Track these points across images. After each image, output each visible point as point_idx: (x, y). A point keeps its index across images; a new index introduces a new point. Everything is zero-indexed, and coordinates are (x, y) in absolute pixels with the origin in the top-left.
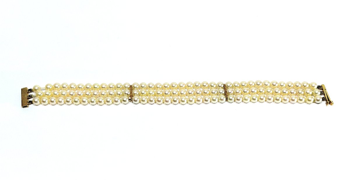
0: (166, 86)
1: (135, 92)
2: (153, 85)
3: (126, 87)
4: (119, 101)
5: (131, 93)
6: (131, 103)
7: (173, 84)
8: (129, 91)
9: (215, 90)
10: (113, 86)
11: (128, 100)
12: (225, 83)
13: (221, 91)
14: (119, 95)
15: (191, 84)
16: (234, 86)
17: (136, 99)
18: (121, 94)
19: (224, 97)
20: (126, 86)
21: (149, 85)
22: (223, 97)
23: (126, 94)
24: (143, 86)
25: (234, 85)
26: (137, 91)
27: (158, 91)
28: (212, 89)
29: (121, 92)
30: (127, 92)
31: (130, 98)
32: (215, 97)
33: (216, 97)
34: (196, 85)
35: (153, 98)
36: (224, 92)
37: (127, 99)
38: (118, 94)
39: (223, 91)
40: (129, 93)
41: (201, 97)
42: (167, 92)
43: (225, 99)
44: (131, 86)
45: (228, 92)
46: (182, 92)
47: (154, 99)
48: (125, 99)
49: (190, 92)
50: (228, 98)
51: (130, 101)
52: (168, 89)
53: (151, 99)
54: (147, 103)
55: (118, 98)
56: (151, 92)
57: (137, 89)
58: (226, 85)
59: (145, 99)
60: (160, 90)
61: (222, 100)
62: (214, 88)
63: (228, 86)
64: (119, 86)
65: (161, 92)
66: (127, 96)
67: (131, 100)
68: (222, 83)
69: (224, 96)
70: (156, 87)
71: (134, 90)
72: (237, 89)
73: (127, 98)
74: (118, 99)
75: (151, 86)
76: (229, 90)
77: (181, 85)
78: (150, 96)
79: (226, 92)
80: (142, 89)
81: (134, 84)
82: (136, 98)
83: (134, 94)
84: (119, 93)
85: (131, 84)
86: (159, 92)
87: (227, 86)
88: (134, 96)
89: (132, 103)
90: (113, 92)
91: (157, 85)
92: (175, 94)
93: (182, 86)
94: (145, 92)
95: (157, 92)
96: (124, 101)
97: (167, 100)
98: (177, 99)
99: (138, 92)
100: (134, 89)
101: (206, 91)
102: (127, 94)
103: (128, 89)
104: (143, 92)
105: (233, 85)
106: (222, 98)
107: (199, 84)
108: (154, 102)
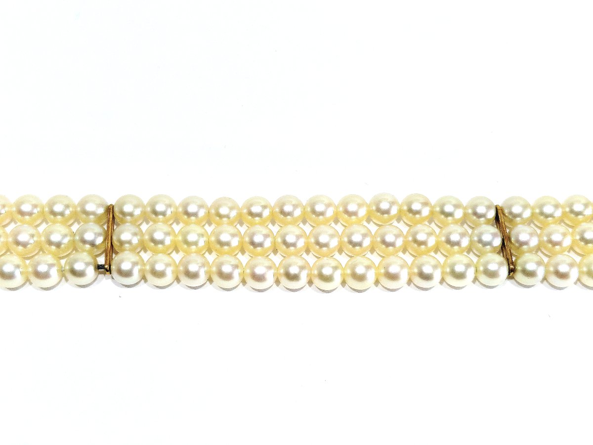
0: (256, 209)
1: (125, 233)
2: (201, 207)
3: (87, 213)
4: (54, 272)
5: (109, 236)
6: (105, 281)
7: (283, 204)
8: (98, 229)
9: (460, 229)
10: (35, 206)
11: (91, 271)
12: (499, 203)
13: (486, 238)
14: (58, 245)
15: (360, 205)
16: (540, 217)
17: (125, 266)
18: (66, 241)
19: (501, 264)
20: (90, 207)
21: (185, 206)
22: (497, 262)
23: (84, 242)
24: (160, 208)
25: (537, 211)
26: (134, 229)
27: (220, 233)
28: (446, 225)
29: (65, 236)
30: (89, 236)
31: (101, 260)
32: (460, 262)
33: (465, 260)
34: (379, 210)
35: (200, 260)
36: (497, 242)
37: (87, 264)
38: (50, 243)
39: (494, 235)
40: (99, 240)
41: (400, 262)
42: (258, 239)
43: (504, 271)
44: (110, 210)
45: (517, 241)
46: (323, 239)
47: (203, 265)
48: (79, 267)
49: (356, 238)
50: (519, 268)
51: (101, 273)
52: (262, 224)
53: (193, 268)
54: (175, 282)
55: (50, 259)
56: (191, 238)
57: (133, 223)
58: (506, 211)
59: (168, 265)
60: (232, 230)
61: (492, 275)
62: (456, 222)
63: (516, 216)
64: (58, 208)
65: (233, 235)
66: (90, 253)
67: (103, 269)
68: (487, 203)
69: (499, 258)
70: (215, 216)
71: (122, 227)
72: (553, 227)
73: (89, 259)
74: (51, 266)
75: (192, 209)
76: (522, 233)
77: (319, 208)
78: (188, 253)
79: (506, 240)
80: (155, 222)
81: (122, 202)
82: (125, 260)
83: (122, 243)
84: (55, 238)
85: (111, 201)
86: (224, 238)
87: (511, 213)
88: (123, 250)
89: (110, 280)
90: (32, 236)
91: (217, 206)
92: (294, 245)
93: (322, 214)
94: (167, 234)
95: (218, 235)
96: (74, 272)
97: (259, 271)
98: (302, 268)
99: (135, 234)
100: (123, 222)
101: (421, 237)
102: (93, 244)
103: (98, 220)
104: (158, 236)
105: (533, 208)
106: (492, 267)
107: (392, 203)
108: (203, 278)
